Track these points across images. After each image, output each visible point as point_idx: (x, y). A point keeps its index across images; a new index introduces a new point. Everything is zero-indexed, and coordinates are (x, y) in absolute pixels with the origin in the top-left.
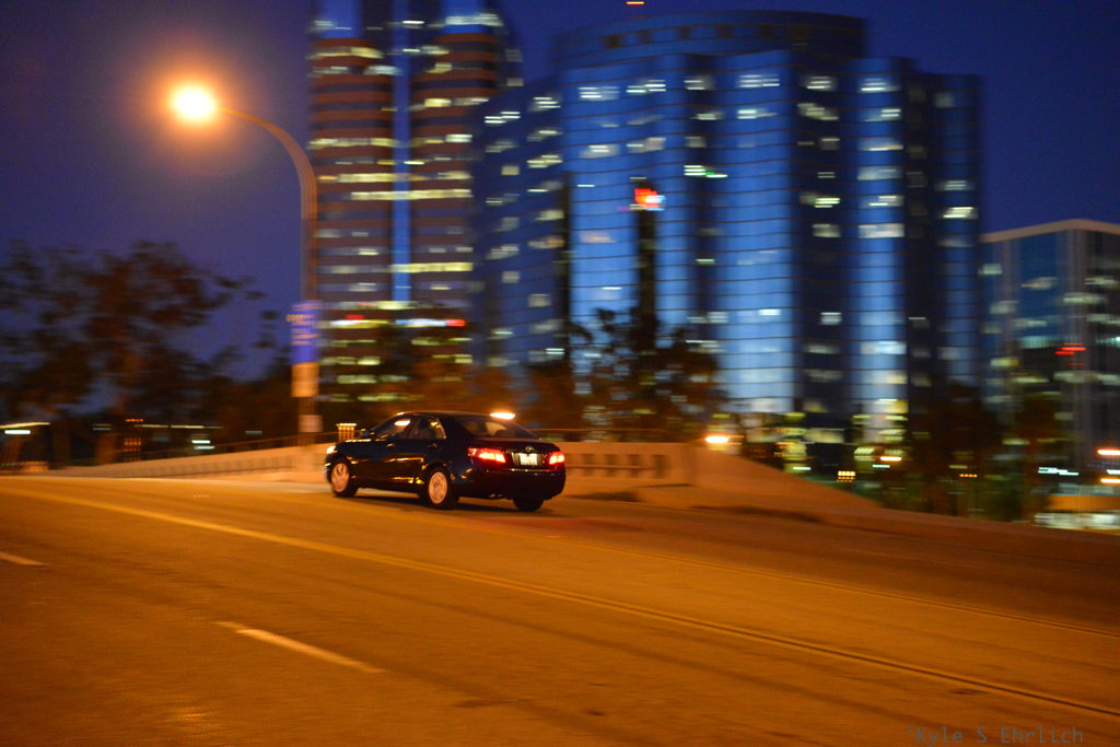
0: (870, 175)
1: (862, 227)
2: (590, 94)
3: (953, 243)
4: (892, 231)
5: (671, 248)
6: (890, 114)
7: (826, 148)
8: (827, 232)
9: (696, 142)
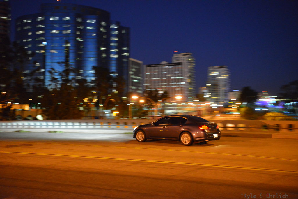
0: (112, 44)
1: (110, 55)
2: (52, 19)
3: (125, 60)
4: (116, 56)
5: (72, 56)
6: (116, 32)
7: (104, 38)
8: (104, 55)
9: (78, 33)
